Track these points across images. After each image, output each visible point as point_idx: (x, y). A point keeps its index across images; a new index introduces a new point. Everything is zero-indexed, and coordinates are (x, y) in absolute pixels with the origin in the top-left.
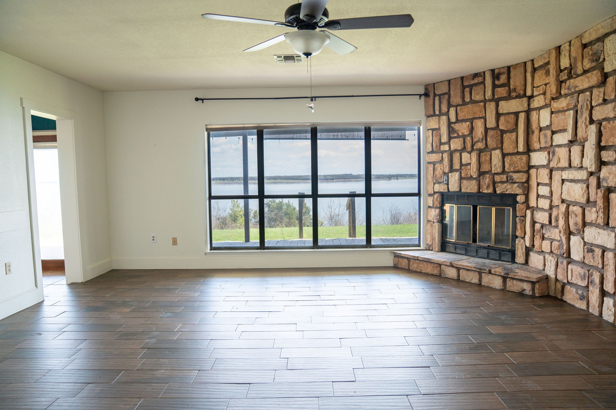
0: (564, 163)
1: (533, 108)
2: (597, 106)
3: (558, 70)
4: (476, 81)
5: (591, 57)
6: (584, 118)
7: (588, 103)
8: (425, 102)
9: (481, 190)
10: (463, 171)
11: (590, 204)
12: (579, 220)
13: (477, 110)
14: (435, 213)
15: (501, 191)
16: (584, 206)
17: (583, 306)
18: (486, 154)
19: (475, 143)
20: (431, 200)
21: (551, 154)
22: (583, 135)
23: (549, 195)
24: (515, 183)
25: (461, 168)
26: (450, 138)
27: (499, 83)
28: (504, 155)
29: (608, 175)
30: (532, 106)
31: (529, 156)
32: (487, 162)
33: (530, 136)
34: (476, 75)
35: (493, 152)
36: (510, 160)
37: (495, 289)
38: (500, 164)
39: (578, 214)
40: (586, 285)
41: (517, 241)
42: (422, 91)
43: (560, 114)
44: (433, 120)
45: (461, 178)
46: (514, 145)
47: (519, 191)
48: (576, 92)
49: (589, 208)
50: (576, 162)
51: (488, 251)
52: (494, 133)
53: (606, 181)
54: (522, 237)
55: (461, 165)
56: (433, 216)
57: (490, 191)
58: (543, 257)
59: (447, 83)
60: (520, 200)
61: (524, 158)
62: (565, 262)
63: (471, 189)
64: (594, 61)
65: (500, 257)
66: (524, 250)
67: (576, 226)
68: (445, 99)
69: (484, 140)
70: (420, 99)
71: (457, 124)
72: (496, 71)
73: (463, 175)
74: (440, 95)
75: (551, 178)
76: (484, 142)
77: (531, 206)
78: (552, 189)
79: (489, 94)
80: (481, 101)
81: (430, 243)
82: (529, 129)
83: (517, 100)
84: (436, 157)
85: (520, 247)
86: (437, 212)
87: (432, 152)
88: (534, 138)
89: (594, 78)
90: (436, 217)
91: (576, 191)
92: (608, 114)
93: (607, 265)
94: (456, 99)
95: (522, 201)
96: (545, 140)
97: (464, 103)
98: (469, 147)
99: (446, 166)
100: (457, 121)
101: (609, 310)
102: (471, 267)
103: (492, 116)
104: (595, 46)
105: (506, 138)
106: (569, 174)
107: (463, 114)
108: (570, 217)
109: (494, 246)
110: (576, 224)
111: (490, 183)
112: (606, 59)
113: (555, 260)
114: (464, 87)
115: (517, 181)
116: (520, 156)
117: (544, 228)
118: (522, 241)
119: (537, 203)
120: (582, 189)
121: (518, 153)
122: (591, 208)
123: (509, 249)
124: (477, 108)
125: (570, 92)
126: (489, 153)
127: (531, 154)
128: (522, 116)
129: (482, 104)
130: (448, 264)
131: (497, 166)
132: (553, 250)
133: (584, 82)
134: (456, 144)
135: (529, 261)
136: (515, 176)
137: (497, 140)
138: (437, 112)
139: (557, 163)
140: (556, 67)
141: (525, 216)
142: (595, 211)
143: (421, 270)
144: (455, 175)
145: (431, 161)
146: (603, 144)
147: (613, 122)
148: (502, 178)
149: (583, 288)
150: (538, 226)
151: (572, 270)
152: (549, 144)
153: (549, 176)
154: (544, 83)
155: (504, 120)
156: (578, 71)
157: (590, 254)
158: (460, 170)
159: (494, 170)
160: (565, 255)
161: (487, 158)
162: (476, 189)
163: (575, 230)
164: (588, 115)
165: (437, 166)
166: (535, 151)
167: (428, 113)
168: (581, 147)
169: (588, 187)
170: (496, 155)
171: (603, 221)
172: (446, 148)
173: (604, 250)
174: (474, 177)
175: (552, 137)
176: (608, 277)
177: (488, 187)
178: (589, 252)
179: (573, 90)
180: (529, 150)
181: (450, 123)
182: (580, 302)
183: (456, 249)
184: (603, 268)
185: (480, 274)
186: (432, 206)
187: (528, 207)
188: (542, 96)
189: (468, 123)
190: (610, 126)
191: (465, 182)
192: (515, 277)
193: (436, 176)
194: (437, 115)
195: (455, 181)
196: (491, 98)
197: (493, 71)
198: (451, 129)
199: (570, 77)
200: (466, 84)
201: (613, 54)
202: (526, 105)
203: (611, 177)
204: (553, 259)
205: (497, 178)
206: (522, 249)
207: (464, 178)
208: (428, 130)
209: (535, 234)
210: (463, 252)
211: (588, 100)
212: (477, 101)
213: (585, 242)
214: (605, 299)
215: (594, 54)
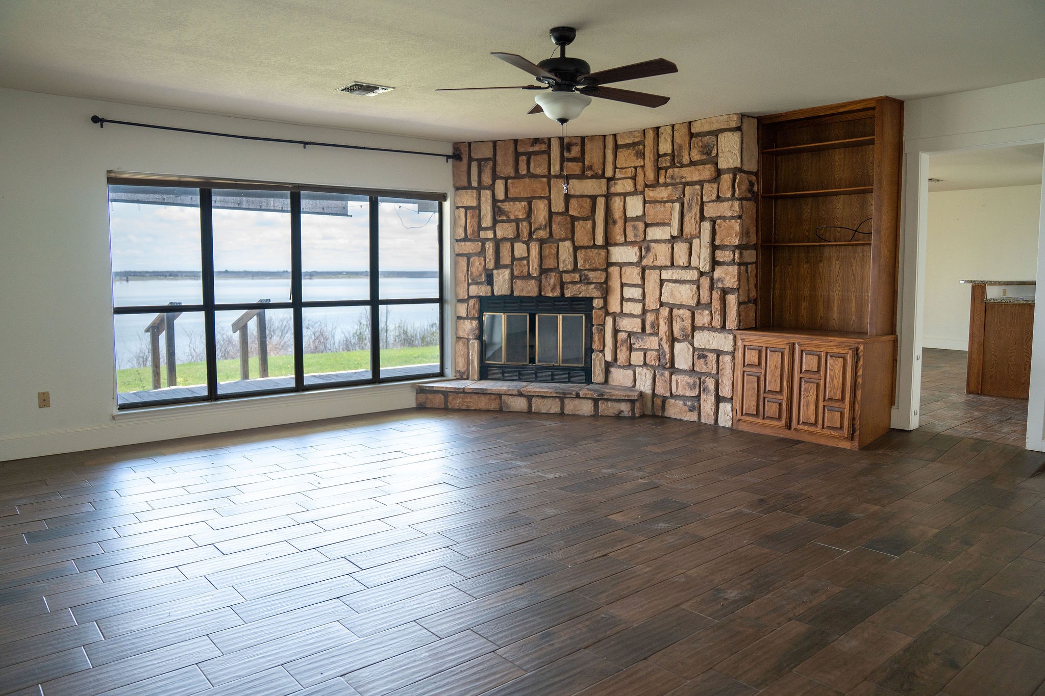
0: (664, 260)
1: (613, 193)
2: (709, 202)
3: (656, 154)
4: (536, 148)
5: (701, 149)
6: (694, 213)
7: (699, 198)
8: (453, 166)
9: (543, 293)
10: (517, 268)
11: (700, 307)
12: (688, 324)
13: (538, 187)
14: (471, 326)
15: (572, 294)
16: (693, 310)
17: (693, 417)
18: (551, 246)
19: (534, 232)
20: (464, 307)
21: (643, 250)
22: (692, 232)
23: (640, 298)
24: (592, 283)
25: (512, 263)
26: (495, 222)
27: (570, 156)
28: (576, 249)
29: (723, 275)
30: (613, 190)
31: (608, 251)
32: (552, 257)
33: (609, 226)
34: (536, 141)
35: (561, 244)
36: (584, 255)
37: (584, 416)
38: (572, 259)
39: (686, 318)
40: (696, 394)
41: (594, 355)
42: (449, 151)
43: (658, 205)
44: (467, 194)
45: (513, 277)
46: (590, 236)
47: (596, 294)
48: (681, 183)
49: (699, 311)
50: (681, 259)
51: (552, 372)
52: (563, 219)
53: (722, 281)
54: (601, 351)
55: (513, 258)
56: (467, 330)
57: (557, 293)
58: (632, 372)
59: (491, 145)
60: (597, 305)
61: (603, 252)
62: (667, 373)
63: (529, 292)
64: (704, 154)
65: (569, 379)
66: (603, 366)
67: (683, 331)
68: (488, 167)
69: (548, 227)
70: (447, 162)
71: (506, 203)
72: (566, 140)
73: (516, 273)
74: (479, 161)
75: (643, 278)
76: (548, 230)
77: (611, 311)
78: (646, 290)
79: (555, 169)
80: (543, 176)
81: (463, 370)
82: (608, 218)
83: (594, 180)
84: (472, 247)
85: (598, 362)
86: (474, 325)
87: (466, 239)
88: (618, 229)
89: (706, 172)
90: (474, 331)
91: (683, 292)
92: (724, 213)
93: (723, 369)
94: (506, 169)
95: (600, 306)
96: (634, 233)
97: (518, 176)
98: (525, 235)
99: (490, 260)
100: (507, 198)
101: (726, 415)
102: (551, 393)
103: (559, 197)
104: (705, 138)
105: (579, 227)
106: (673, 273)
107: (517, 190)
108: (674, 322)
109: (561, 365)
110: (683, 329)
111: (557, 284)
112: (720, 155)
113: (651, 372)
114: (517, 155)
115: (594, 281)
116: (597, 251)
117: (632, 337)
118: (601, 355)
119: (622, 307)
120: (692, 291)
121: (595, 246)
122: (703, 311)
123: (582, 367)
124: (538, 185)
125: (674, 182)
126: (556, 245)
127: (611, 249)
128: (601, 202)
129: (545, 180)
130: (515, 392)
131: (567, 262)
132: (648, 362)
133: (693, 174)
134: (505, 230)
135: (610, 380)
136: (591, 275)
137: (566, 229)
138: (475, 184)
139: (654, 261)
140: (654, 151)
141: (603, 325)
142: (708, 314)
143: (468, 406)
144: (504, 272)
145: (464, 252)
146: (717, 243)
147: (729, 221)
148: (574, 278)
149: (691, 399)
150: (622, 336)
151: (677, 381)
152: (641, 237)
153: (641, 275)
154: (633, 165)
155: (577, 203)
156: (684, 160)
157: (702, 361)
158: (511, 267)
159: (563, 268)
160: (668, 364)
161: (553, 251)
162: (536, 292)
163: (681, 336)
164: (698, 210)
165: (474, 260)
166: (616, 245)
167: (458, 184)
168: (688, 245)
169: (698, 288)
170: (566, 248)
171: (719, 324)
172: (490, 234)
173: (719, 353)
174: (535, 275)
175: (645, 231)
176: (725, 381)
177: (553, 289)
178: (701, 358)
179: (678, 180)
180: (608, 242)
181: (495, 201)
182: (689, 414)
183: (504, 373)
184: (718, 373)
185: (562, 399)
186: (465, 316)
187: (607, 313)
188: (630, 181)
189: (524, 204)
190: (726, 225)
191: (519, 283)
192: (611, 398)
193: (472, 273)
194: (474, 188)
195: (504, 280)
196: (558, 174)
197: (561, 139)
198: (496, 209)
199: (673, 165)
200: (520, 150)
201: (728, 151)
202: (604, 188)
203: (728, 278)
204: (648, 372)
205: (567, 278)
206: (600, 365)
207: (518, 277)
208: (458, 208)
209: (618, 345)
210: (516, 377)
211: (698, 194)
212: (537, 175)
213: (694, 348)
214: (721, 405)
215: (704, 146)
